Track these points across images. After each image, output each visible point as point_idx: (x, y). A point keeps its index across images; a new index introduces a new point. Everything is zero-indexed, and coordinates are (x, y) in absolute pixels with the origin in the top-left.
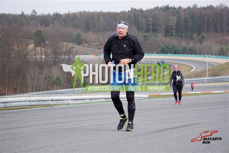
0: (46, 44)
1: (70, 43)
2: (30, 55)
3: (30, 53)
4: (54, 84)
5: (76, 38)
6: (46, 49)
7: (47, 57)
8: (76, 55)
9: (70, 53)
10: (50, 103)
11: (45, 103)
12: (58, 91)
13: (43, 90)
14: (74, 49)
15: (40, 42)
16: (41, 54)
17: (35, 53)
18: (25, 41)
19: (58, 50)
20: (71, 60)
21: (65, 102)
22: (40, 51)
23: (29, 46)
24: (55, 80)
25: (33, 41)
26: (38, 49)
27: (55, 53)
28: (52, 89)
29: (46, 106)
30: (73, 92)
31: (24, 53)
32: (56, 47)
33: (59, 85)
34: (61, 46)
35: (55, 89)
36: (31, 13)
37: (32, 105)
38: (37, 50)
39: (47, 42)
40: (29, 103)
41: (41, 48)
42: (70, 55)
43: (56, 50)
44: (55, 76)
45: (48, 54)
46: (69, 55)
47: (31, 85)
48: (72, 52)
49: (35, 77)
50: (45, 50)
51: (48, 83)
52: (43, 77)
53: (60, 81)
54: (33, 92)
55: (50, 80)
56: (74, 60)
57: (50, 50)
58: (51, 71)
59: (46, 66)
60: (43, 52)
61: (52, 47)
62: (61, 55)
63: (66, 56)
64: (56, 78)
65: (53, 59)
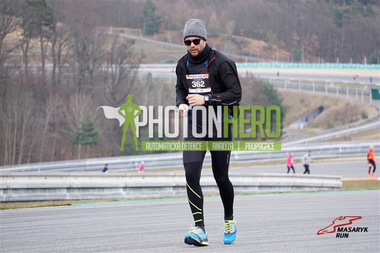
0: (57, 30)
1: (126, 29)
2: (12, 59)
3: (12, 54)
4: (76, 143)
5: (142, 15)
6: (57, 44)
7: (60, 68)
8: (140, 62)
9: (124, 58)
10: (65, 196)
12: (89, 162)
13: (46, 160)
15: (40, 25)
16: (43, 58)
17: (25, 55)
19: (90, 49)
20: (126, 76)
21: (107, 195)
22: (39, 50)
23: (8, 35)
24: (81, 131)
25: (21, 21)
26: (35, 43)
27: (82, 55)
28: (73, 157)
29: (51, 203)
30: (130, 165)
32: (86, 38)
33: (91, 146)
34: (99, 35)
35: (79, 156)
37: (11, 199)
38: (30, 45)
39: (59, 25)
40: (5, 196)
41: (42, 41)
42: (125, 62)
43: (84, 49)
44: (81, 120)
45: (62, 58)
46: (121, 63)
47: (12, 146)
48: (130, 54)
49: (26, 121)
50: (53, 45)
51: (59, 141)
52: (47, 123)
53: (95, 134)
54: (16, 163)
55: (65, 131)
56: (134, 77)
57: (69, 49)
58: (68, 107)
59: (54, 92)
60: (47, 54)
61: (73, 40)
62: (99, 61)
63: (114, 66)
64: (84, 126)
65: (77, 73)
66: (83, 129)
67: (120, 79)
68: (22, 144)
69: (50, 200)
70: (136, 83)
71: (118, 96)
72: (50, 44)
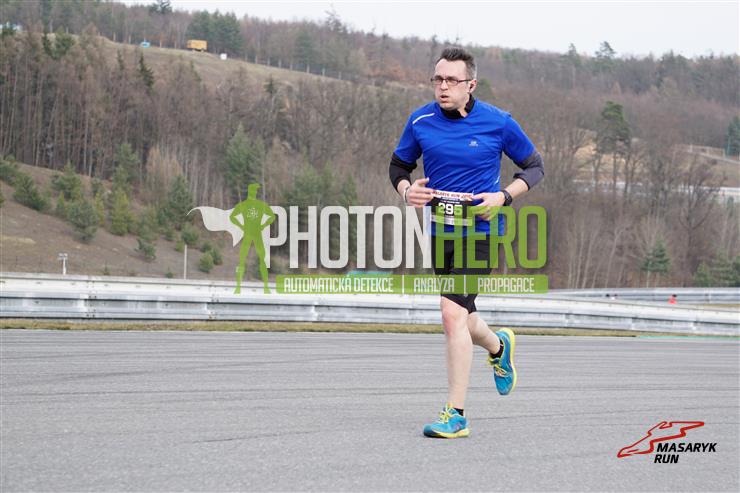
0: (632, 145)
1: (708, 148)
2: (582, 175)
3: (582, 169)
4: (645, 269)
5: (727, 133)
6: (632, 162)
7: (632, 187)
8: (722, 185)
9: (703, 179)
10: (630, 326)
11: (612, 324)
12: (658, 291)
13: (611, 286)
14: (718, 167)
15: (613, 140)
16: (615, 175)
17: (596, 172)
18: (571, 134)
19: (666, 168)
20: (704, 199)
21: (675, 329)
22: (612, 167)
23: (580, 149)
24: (651, 257)
25: (595, 136)
26: (608, 159)
27: (657, 175)
28: (641, 285)
29: (615, 333)
30: (703, 298)
31: (565, 169)
32: (663, 156)
33: (661, 275)
34: (677, 154)
35: (648, 283)
36: (598, 50)
37: (573, 325)
38: (602, 161)
39: (635, 140)
40: (567, 321)
41: (615, 158)
42: (704, 183)
43: (660, 167)
44: (652, 245)
45: (635, 176)
46: (700, 185)
47: (577, 268)
48: (710, 175)
49: (592, 242)
50: (627, 163)
51: (627, 266)
52: (615, 245)
53: (666, 261)
54: (580, 287)
55: (635, 256)
56: (713, 201)
57: (644, 166)
58: (639, 229)
59: (624, 213)
60: (620, 171)
61: (648, 157)
62: (675, 181)
63: (692, 187)
64: (654, 251)
65: (650, 194)
66: (653, 254)
67: (698, 202)
68: (587, 266)
69: (613, 330)
70: (715, 208)
71: (693, 221)
72: (623, 160)
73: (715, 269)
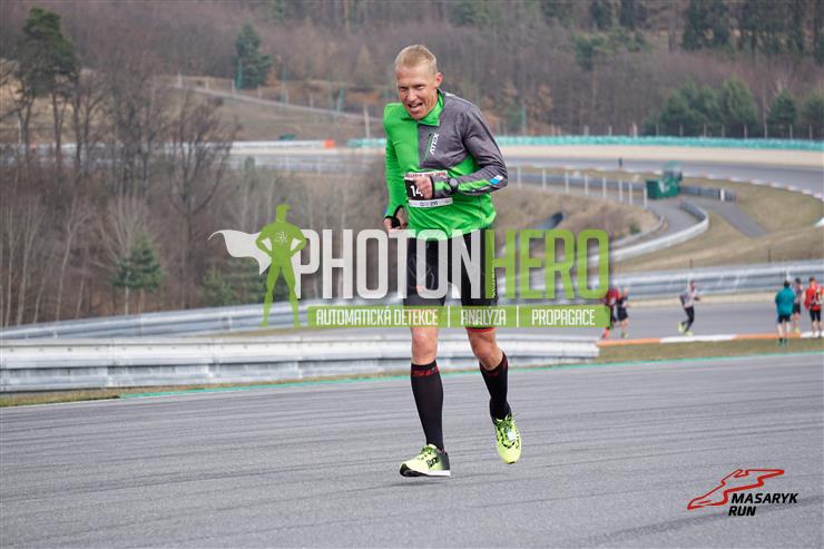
0: (83, 81)
1: (207, 79)
4: (121, 285)
5: (235, 53)
6: (83, 108)
7: (89, 150)
8: (234, 138)
9: (204, 130)
10: (105, 381)
11: (74, 380)
12: (144, 319)
13: (65, 317)
14: (225, 109)
15: (50, 74)
16: (58, 132)
17: (25, 128)
19: (142, 116)
20: (209, 164)
21: (181, 378)
22: (51, 119)
24: (128, 264)
26: (43, 106)
27: (129, 128)
28: (116, 311)
30: (219, 324)
32: (135, 97)
33: (148, 291)
34: (157, 92)
35: (126, 308)
37: (8, 388)
38: (34, 110)
39: (85, 72)
41: (54, 103)
42: (205, 138)
43: (132, 115)
44: (129, 243)
45: (91, 133)
46: (199, 140)
48: (214, 123)
49: (28, 247)
50: (76, 111)
51: (90, 281)
52: (68, 249)
53: (155, 268)
54: (13, 323)
55: (101, 265)
56: (223, 165)
57: (105, 115)
58: (104, 219)
59: (79, 194)
60: (65, 125)
61: (112, 99)
62: (158, 137)
63: (186, 145)
64: (134, 254)
65: (119, 160)
66: (132, 259)
67: (198, 168)
68: (23, 286)
70: (226, 176)
71: (193, 200)
72: (70, 107)
73: (234, 275)
